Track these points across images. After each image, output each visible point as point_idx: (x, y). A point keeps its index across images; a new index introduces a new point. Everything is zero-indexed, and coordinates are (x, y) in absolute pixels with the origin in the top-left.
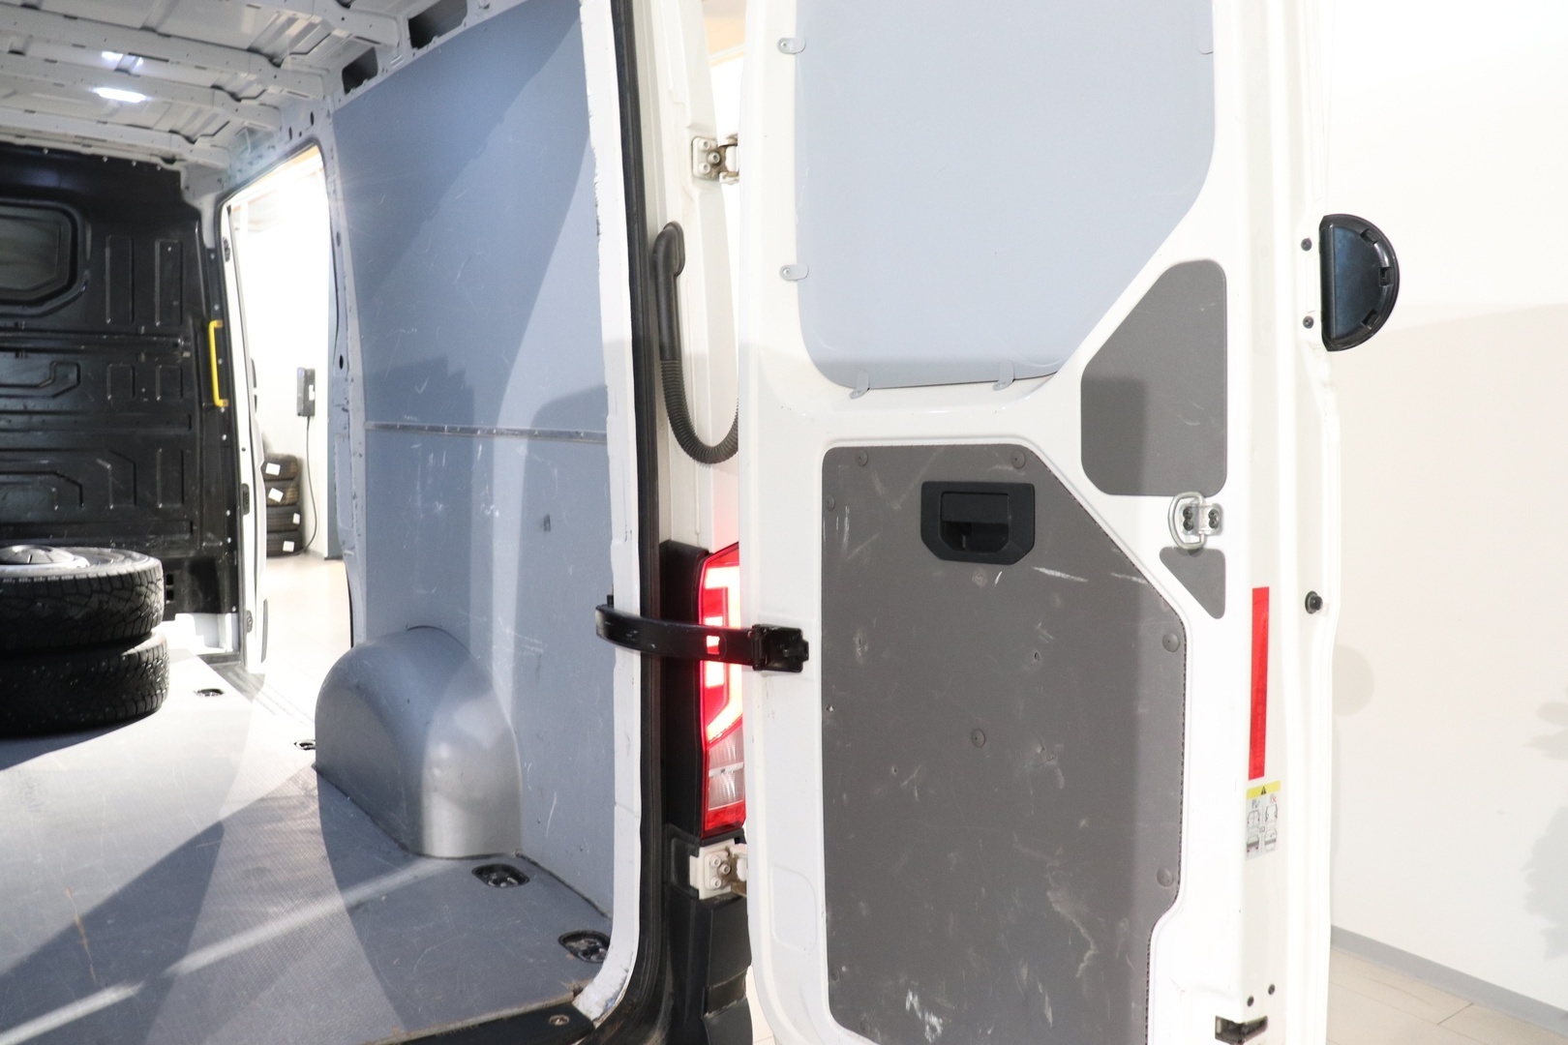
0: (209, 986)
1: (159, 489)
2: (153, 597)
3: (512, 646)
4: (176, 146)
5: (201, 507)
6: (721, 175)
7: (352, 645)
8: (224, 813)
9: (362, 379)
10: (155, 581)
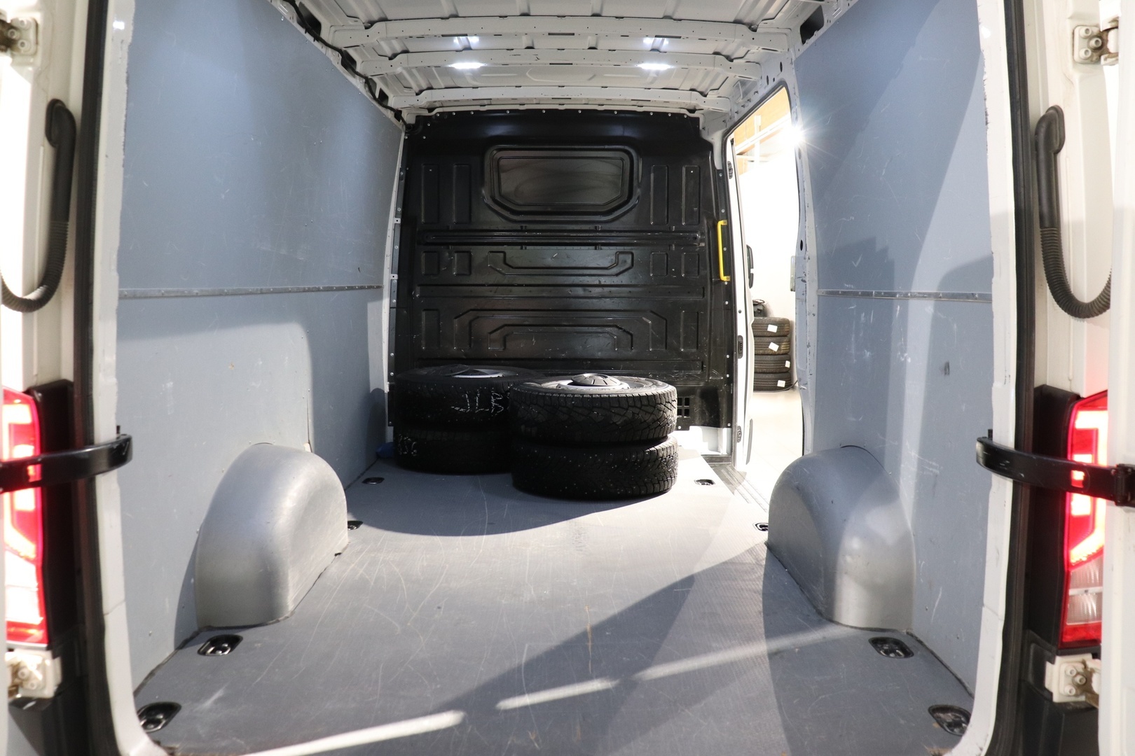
0: (661, 692)
1: (681, 339)
2: (669, 413)
3: (916, 466)
4: (695, 100)
5: (710, 352)
6: (1103, 57)
7: (803, 454)
8: (697, 569)
9: (816, 258)
10: (671, 401)
